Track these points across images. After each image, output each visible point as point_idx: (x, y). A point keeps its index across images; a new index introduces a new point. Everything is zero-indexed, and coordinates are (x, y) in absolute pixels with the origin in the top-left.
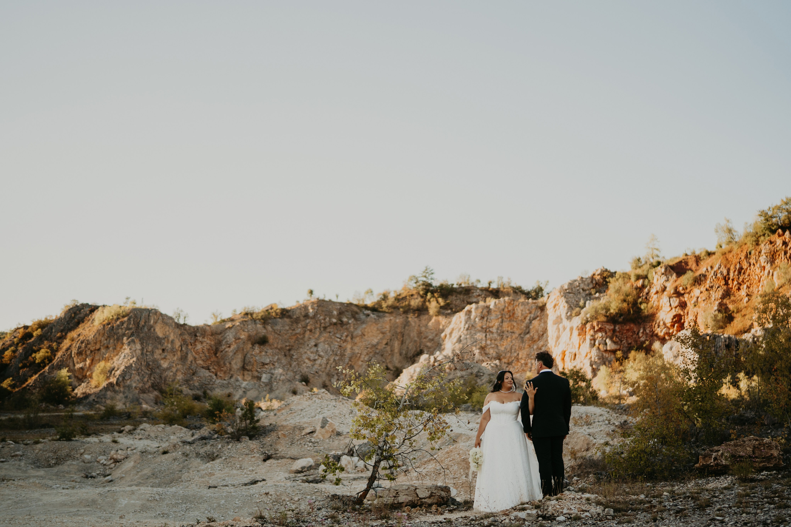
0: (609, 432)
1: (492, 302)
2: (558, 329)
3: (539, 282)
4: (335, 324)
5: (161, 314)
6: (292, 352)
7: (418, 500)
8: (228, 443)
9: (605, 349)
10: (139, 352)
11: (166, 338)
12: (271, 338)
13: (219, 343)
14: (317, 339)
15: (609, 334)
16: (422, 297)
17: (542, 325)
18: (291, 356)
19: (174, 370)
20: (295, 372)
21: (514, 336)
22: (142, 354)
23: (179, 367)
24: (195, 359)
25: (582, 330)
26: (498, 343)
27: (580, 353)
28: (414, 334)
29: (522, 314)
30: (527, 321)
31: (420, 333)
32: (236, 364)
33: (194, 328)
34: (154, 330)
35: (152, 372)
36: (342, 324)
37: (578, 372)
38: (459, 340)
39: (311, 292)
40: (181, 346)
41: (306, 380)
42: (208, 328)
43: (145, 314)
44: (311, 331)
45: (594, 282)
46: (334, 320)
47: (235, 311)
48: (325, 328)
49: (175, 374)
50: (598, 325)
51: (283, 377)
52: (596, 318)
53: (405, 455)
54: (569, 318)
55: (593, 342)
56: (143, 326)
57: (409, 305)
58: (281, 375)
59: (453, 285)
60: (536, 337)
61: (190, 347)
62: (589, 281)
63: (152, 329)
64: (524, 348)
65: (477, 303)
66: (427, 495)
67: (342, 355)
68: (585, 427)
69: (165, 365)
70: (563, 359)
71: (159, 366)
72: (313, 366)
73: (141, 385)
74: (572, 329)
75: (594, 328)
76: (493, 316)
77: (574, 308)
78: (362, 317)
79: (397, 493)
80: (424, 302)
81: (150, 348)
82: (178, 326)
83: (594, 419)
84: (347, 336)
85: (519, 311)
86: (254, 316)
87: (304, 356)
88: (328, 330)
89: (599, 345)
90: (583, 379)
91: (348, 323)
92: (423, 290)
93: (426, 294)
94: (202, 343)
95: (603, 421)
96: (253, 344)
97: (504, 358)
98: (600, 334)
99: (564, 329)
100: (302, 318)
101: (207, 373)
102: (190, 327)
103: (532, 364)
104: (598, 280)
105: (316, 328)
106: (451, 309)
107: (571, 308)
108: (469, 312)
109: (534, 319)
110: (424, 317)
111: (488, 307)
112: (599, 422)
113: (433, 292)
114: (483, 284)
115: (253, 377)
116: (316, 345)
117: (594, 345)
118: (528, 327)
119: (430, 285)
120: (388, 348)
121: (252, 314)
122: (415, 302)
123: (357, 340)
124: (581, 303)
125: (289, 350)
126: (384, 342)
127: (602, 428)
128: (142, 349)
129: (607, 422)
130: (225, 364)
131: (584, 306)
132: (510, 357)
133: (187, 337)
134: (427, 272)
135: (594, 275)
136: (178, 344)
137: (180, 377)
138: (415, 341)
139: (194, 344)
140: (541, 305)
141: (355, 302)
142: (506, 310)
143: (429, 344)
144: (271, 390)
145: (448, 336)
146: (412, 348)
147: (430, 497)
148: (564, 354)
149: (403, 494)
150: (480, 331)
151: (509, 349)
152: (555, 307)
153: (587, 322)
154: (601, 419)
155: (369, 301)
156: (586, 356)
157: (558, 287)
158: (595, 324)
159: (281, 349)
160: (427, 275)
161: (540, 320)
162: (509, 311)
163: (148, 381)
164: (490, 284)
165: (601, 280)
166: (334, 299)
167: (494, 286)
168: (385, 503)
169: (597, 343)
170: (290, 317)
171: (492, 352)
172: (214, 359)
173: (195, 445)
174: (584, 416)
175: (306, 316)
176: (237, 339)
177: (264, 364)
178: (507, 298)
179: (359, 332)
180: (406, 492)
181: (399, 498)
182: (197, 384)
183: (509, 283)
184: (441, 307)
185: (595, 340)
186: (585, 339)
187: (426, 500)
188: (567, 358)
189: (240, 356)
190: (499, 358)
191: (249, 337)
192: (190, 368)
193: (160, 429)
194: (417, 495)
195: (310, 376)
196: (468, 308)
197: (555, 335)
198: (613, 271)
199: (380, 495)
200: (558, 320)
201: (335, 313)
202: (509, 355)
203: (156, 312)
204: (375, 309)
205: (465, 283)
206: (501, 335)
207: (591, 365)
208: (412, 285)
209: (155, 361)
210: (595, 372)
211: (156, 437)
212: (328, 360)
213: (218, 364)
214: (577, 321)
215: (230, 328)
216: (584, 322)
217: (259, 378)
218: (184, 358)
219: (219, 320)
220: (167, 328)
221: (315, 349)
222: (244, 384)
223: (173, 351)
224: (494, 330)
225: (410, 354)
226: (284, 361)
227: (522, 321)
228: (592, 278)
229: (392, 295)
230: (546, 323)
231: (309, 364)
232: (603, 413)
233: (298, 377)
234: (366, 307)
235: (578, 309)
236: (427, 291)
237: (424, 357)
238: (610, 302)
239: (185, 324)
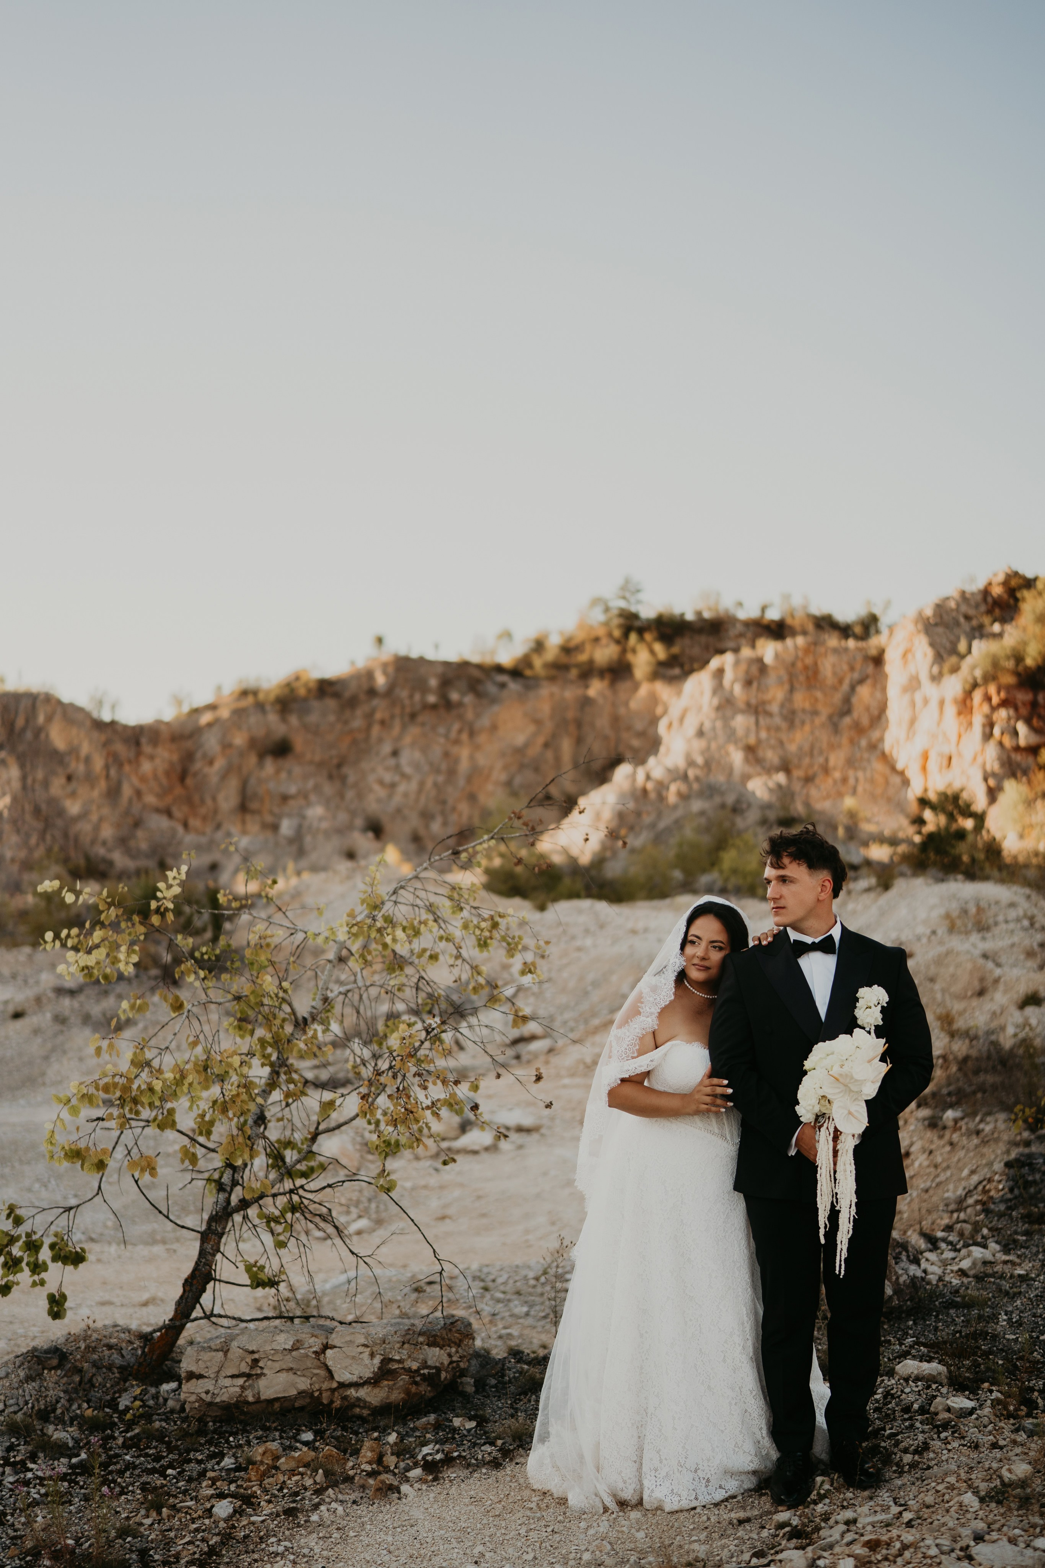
0: (1032, 946)
1: (768, 650)
2: (913, 704)
3: (869, 603)
4: (434, 707)
5: (59, 702)
6: (346, 770)
7: (333, 1390)
8: (153, 990)
9: (1014, 743)
10: (16, 785)
11: (74, 751)
12: (299, 742)
13: (188, 757)
14: (399, 738)
15: (1024, 711)
16: (618, 642)
17: (878, 695)
18: (343, 779)
19: (94, 817)
20: (353, 814)
21: (818, 721)
22: (24, 787)
23: (106, 811)
24: (139, 793)
25: (964, 705)
26: (784, 737)
27: (960, 755)
28: (603, 722)
29: (834, 673)
30: (846, 687)
31: (616, 720)
32: (228, 799)
33: (134, 728)
34: (47, 736)
35: (48, 824)
36: (448, 705)
37: (956, 798)
38: (700, 733)
39: (380, 641)
40: (107, 767)
41: (376, 829)
42: (163, 728)
43: (24, 704)
44: (383, 723)
45: (990, 600)
46: (432, 699)
47: (219, 688)
48: (413, 716)
49: (97, 828)
50: (999, 692)
51: (325, 825)
52: (994, 678)
53: (309, 1196)
54: (936, 679)
55: (988, 730)
56: (24, 730)
57: (591, 662)
58: (321, 819)
59: (682, 615)
60: (865, 721)
61: (127, 768)
62: (979, 598)
63: (43, 736)
64: (840, 746)
65: (736, 650)
66: (368, 1374)
67: (452, 773)
68: (975, 937)
69: (74, 808)
70: (924, 769)
71: (61, 813)
72: (390, 796)
73: (22, 854)
74: (942, 703)
75: (988, 699)
76: (771, 679)
77: (945, 656)
78: (492, 689)
79: (256, 1361)
80: (624, 651)
81: (40, 775)
82: (99, 725)
83: (996, 915)
84: (460, 731)
85: (828, 666)
86: (261, 696)
87: (371, 778)
88: (420, 719)
89: (1002, 734)
90: (967, 811)
91: (460, 704)
92: (620, 626)
93: (626, 635)
94: (152, 758)
95: (1018, 920)
96: (261, 756)
97: (799, 767)
98: (1003, 713)
99: (926, 701)
100: (362, 697)
101: (162, 823)
102: (125, 727)
103: (857, 780)
104: (999, 596)
105: (392, 717)
106: (682, 666)
107: (939, 658)
108: (720, 672)
109: (861, 681)
110: (624, 686)
111: (760, 661)
112: (1007, 922)
113: (641, 631)
114: (748, 612)
115: (265, 826)
116: (395, 753)
117: (991, 735)
118: (847, 701)
119: (635, 616)
120: (549, 755)
121: (255, 693)
122: (605, 654)
123: (482, 738)
124: (962, 646)
125: (339, 766)
126: (541, 740)
127: (1016, 939)
128: (24, 778)
129: (1026, 923)
130: (203, 801)
131: (969, 651)
132: (811, 765)
133: (119, 747)
134: (629, 588)
135: (990, 584)
136: (98, 763)
137: (107, 832)
138: (606, 738)
139: (135, 761)
140: (873, 652)
141: (475, 659)
142: (799, 665)
143: (636, 743)
144: (301, 853)
145: (675, 724)
146: (600, 751)
147: (374, 1381)
148: (925, 757)
149: (277, 1366)
150: (742, 712)
151: (806, 748)
152: (905, 655)
153: (975, 685)
154: (1012, 914)
155: (506, 657)
156: (975, 759)
157: (912, 613)
158: (992, 689)
159: (320, 765)
160: (627, 595)
161: (874, 685)
162: (806, 668)
163: (38, 845)
164: (763, 609)
165: (1005, 596)
166: (431, 655)
167: (773, 615)
168: (208, 1398)
169: (997, 731)
170: (337, 695)
171: (771, 756)
172: (178, 790)
173: (82, 998)
174: (973, 910)
175: (372, 692)
176: (226, 746)
177: (285, 798)
178: (800, 640)
179: (485, 721)
180: (288, 1361)
181: (262, 1383)
182: (144, 846)
183: (805, 607)
184: (661, 664)
185: (991, 725)
186: (970, 724)
187: (362, 1393)
188: (933, 764)
189: (233, 784)
190: (786, 767)
191: (253, 743)
192: (127, 813)
193: (22, 958)
194: (330, 1372)
195: (385, 821)
196: (715, 663)
197: (907, 716)
198: (1030, 575)
199: (193, 1368)
200: (913, 684)
201: (433, 682)
202: (806, 761)
203: (48, 698)
204: (516, 673)
205: (710, 609)
206: (791, 718)
207: (986, 780)
208: (598, 616)
209: (53, 802)
210: (993, 794)
211: (14, 976)
212: (422, 784)
213: (189, 801)
214: (953, 686)
215: (210, 725)
216: (968, 687)
217: (275, 828)
218: (113, 793)
219: (186, 709)
220: (74, 731)
221: (392, 762)
222: (244, 842)
223: (90, 779)
224: (774, 708)
225: (597, 765)
226: (328, 789)
227: (835, 688)
228: (986, 592)
229: (554, 641)
230: (884, 690)
231: (381, 792)
232: (1016, 899)
233: (359, 822)
234: (499, 669)
235: (954, 659)
236: (627, 630)
237: (622, 772)
238: (1025, 644)
239: (113, 723)
